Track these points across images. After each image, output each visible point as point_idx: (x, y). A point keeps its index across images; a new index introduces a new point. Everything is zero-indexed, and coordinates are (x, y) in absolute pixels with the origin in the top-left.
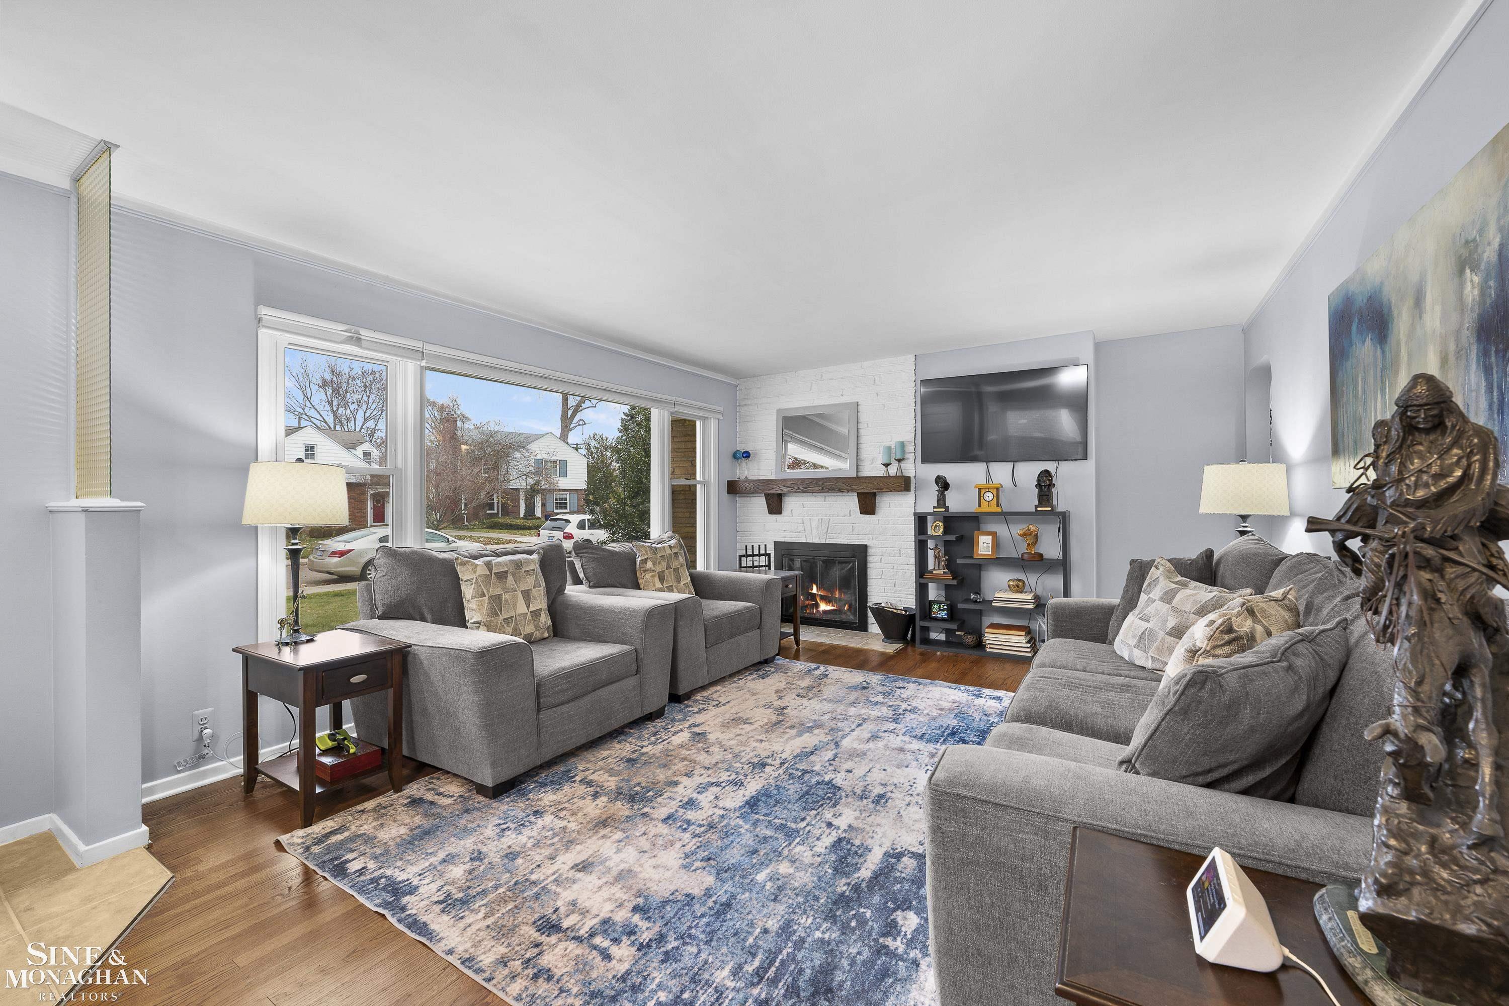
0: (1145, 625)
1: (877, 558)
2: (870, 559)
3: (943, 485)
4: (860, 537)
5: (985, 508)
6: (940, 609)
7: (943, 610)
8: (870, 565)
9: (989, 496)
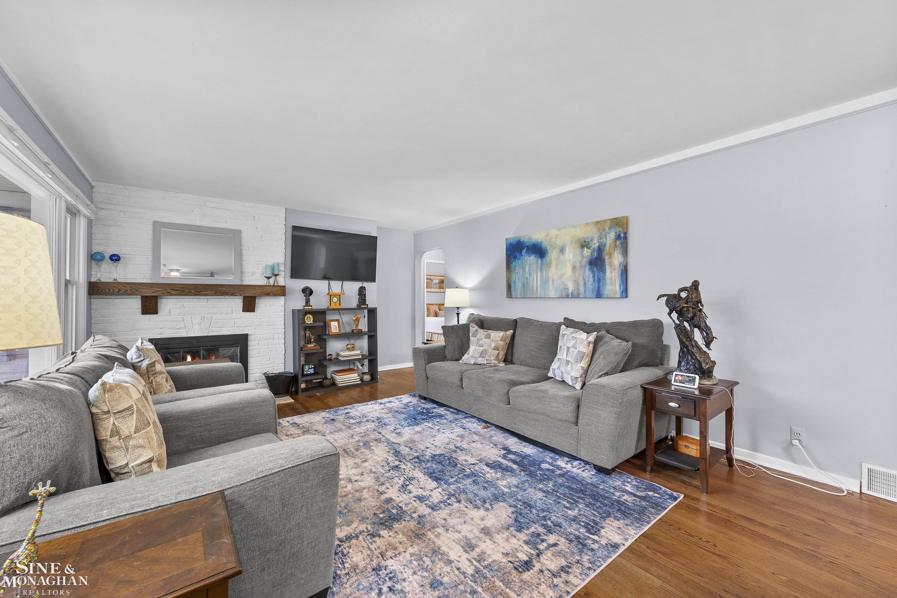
0: (482, 348)
1: (255, 343)
2: (250, 343)
3: (308, 292)
4: (241, 329)
5: (333, 306)
6: (309, 369)
7: (311, 369)
8: (250, 348)
9: (335, 300)
